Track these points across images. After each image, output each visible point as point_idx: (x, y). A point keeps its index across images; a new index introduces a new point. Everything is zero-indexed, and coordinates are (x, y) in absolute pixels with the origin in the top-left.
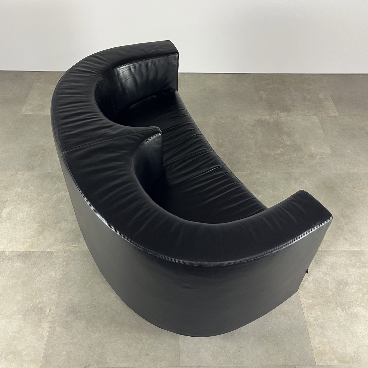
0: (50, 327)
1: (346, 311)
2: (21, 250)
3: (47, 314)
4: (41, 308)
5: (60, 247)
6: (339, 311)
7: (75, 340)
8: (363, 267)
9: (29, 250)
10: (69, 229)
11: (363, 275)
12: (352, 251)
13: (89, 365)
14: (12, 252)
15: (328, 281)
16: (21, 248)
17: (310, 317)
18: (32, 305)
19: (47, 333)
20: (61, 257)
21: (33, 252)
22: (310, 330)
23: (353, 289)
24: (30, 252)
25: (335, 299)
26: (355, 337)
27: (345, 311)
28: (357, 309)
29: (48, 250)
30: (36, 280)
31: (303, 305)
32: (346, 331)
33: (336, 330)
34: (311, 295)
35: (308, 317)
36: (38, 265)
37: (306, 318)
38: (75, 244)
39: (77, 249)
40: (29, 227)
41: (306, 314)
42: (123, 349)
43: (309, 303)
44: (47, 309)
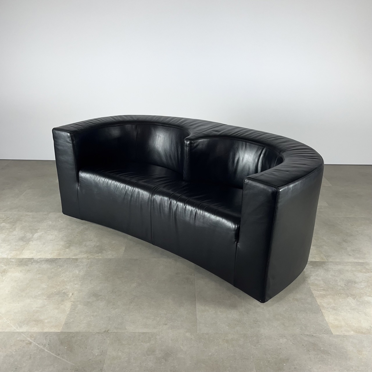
0: (72, 305)
1: (357, 299)
2: (49, 258)
3: (70, 297)
4: (64, 293)
5: (85, 256)
6: (350, 300)
7: (95, 314)
8: (368, 272)
10: (93, 245)
11: (370, 277)
12: (356, 262)
13: (109, 330)
14: (40, 258)
15: (337, 280)
16: (49, 256)
17: (323, 302)
18: (56, 291)
19: (69, 308)
20: (85, 262)
21: (59, 259)
22: (323, 311)
23: (362, 286)
24: (57, 258)
25: (345, 292)
26: (368, 316)
27: (356, 300)
28: (367, 299)
29: (74, 258)
30: (61, 275)
31: (314, 295)
32: (360, 312)
33: (349, 312)
34: (322, 289)
35: (321, 303)
36: (64, 266)
37: (318, 303)
38: (98, 254)
39: (100, 257)
40: (57, 244)
41: (319, 301)
42: (142, 320)
43: (320, 294)
44: (70, 293)
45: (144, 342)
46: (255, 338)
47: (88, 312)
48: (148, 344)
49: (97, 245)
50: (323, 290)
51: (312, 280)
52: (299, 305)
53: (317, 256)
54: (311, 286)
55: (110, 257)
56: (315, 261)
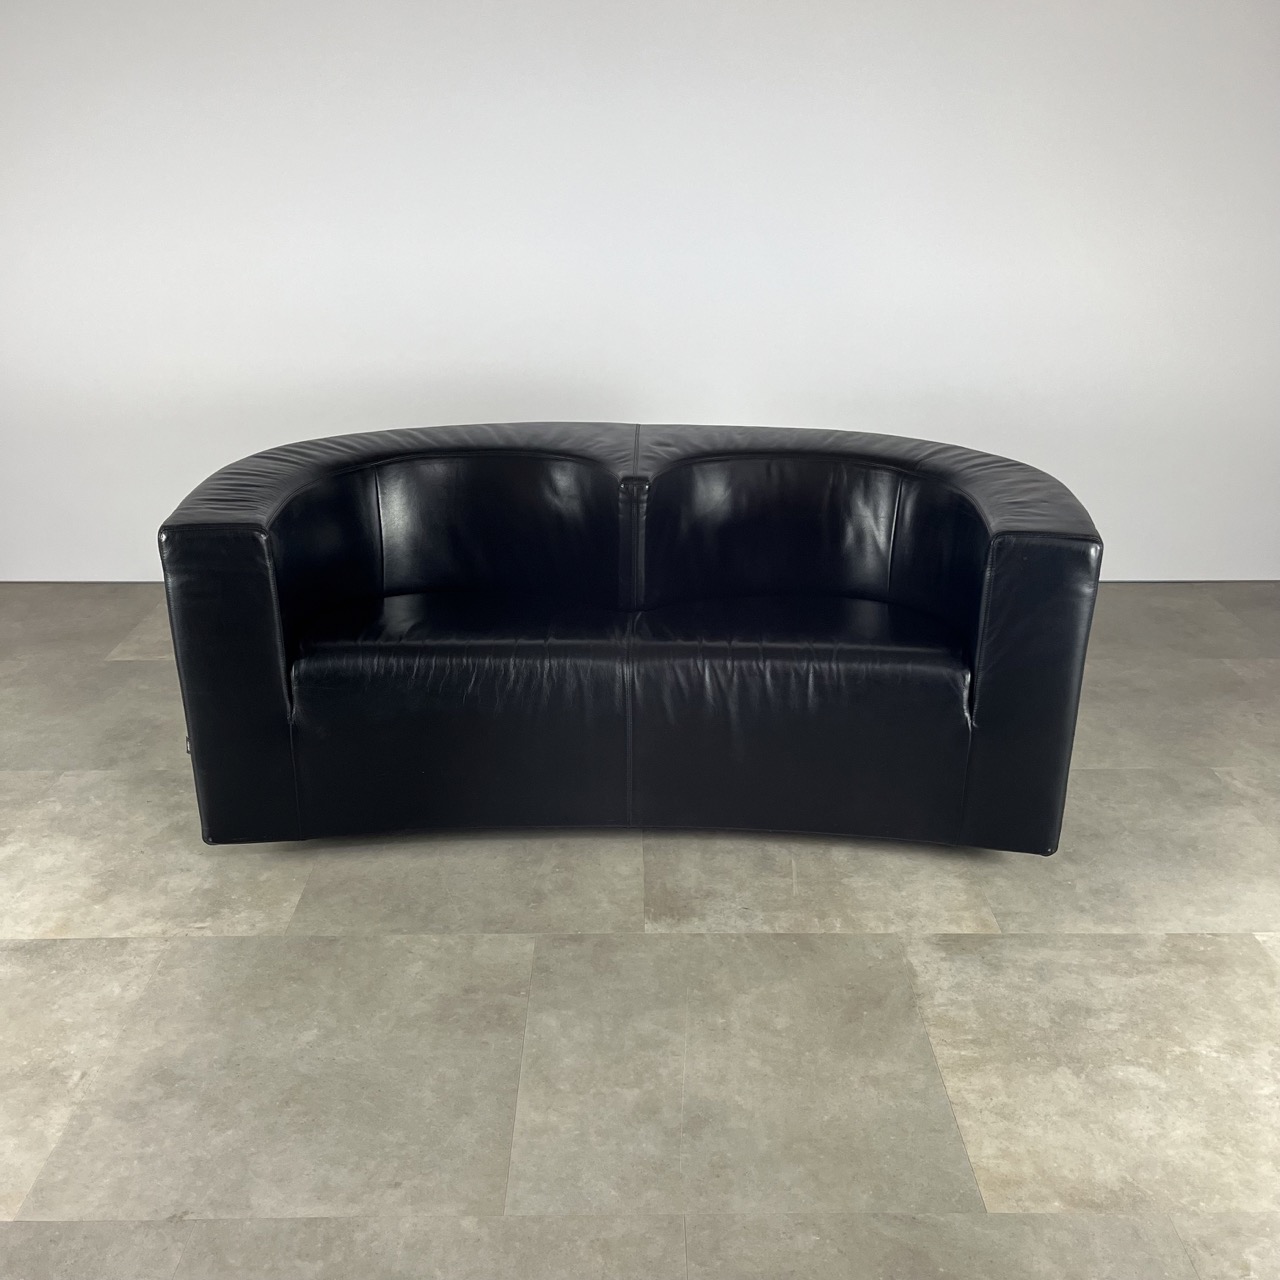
0: (73, 1117)
1: (1087, 1076)
2: (25, 938)
3: (71, 1084)
4: (55, 1072)
5: (156, 928)
6: (1064, 1078)
7: (150, 1149)
8: (1139, 972)
9: (53, 936)
10: (192, 889)
11: (1143, 991)
12: (1102, 936)
13: (186, 1213)
15: (1026, 1005)
16: (27, 933)
17: (966, 1090)
18: (25, 1063)
19: (60, 1131)
20: (152, 952)
21: (63, 940)
22: (964, 1122)
23: (1112, 1023)
24: (55, 940)
25: (1049, 1047)
26: (1120, 1140)
27: (1083, 1076)
28: (1121, 1072)
29: (114, 935)
30: (54, 1004)
31: (940, 1062)
32: (1091, 1126)
33: (1054, 1123)
34: (970, 1037)
35: (959, 1091)
36: (72, 970)
37: (950, 1092)
38: (202, 921)
39: (209, 933)
40: (65, 887)
41: (953, 1083)
42: (315, 1170)
43: (961, 1056)
44: (75, 1072)
45: (307, 1255)
46: (707, 1232)
47: (124, 1145)
48: (319, 1265)
49: (207, 886)
50: (972, 1042)
51: (939, 1006)
52: (879, 1102)
53: (966, 914)
54: (932, 1030)
55: (242, 930)
56: (960, 932)
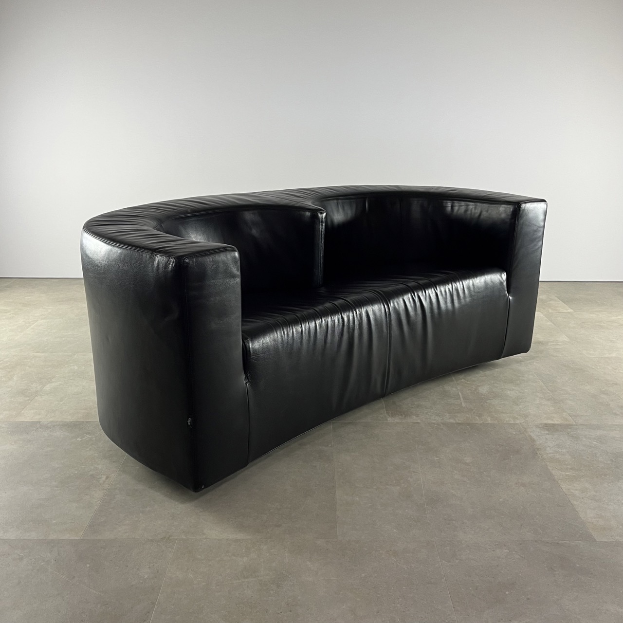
0: (105, 495)
2: (68, 420)
3: (101, 481)
4: (92, 476)
7: (147, 509)
9: (82, 420)
13: (170, 536)
14: (52, 422)
15: (596, 453)
17: (572, 489)
18: (76, 472)
19: (98, 501)
21: (87, 422)
22: (575, 503)
24: (83, 422)
25: (612, 471)
35: (569, 490)
37: (564, 490)
41: (564, 486)
42: (235, 519)
43: (567, 475)
44: (103, 476)
45: (238, 555)
46: (448, 548)
47: (133, 507)
48: (245, 559)
50: (571, 469)
51: (550, 453)
52: (528, 494)
53: (555, 415)
54: (548, 463)
56: (553, 423)
